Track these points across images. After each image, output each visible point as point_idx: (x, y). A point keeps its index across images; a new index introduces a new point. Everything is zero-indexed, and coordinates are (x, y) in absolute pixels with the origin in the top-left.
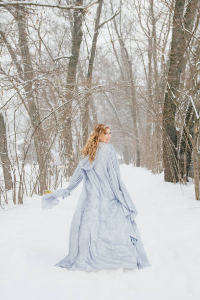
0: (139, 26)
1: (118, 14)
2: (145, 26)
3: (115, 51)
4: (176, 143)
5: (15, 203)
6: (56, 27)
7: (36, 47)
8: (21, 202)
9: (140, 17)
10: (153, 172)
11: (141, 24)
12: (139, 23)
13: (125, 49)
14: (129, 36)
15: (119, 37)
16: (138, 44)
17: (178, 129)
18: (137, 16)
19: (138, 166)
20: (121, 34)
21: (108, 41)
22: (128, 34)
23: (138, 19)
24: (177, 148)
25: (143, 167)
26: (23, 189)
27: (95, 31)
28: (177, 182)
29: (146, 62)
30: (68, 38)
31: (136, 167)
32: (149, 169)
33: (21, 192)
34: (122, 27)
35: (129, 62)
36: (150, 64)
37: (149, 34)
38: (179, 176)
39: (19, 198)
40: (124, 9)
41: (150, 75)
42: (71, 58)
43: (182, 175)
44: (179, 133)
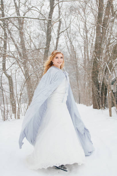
0: (79, 34)
1: (69, 27)
2: (82, 35)
3: (67, 46)
4: (99, 89)
5: (16, 119)
6: (39, 35)
7: (29, 44)
8: (19, 118)
9: (80, 30)
10: (87, 106)
11: (80, 33)
12: (79, 33)
13: (73, 45)
14: (74, 39)
15: (69, 39)
16: (79, 43)
17: (99, 82)
18: (78, 29)
19: (79, 103)
20: (71, 38)
21: (64, 41)
22: (74, 38)
23: (79, 31)
24: (99, 91)
25: (82, 104)
26: (20, 111)
27: (58, 36)
28: (100, 109)
29: (83, 52)
30: (44, 41)
31: (78, 104)
32: (85, 105)
33: (19, 113)
34: (71, 35)
35: (75, 52)
36: (85, 53)
37: (84, 38)
38: (101, 105)
39: (18, 115)
40: (72, 26)
41: (85, 58)
42: (45, 48)
43: (102, 105)
44: (100, 84)
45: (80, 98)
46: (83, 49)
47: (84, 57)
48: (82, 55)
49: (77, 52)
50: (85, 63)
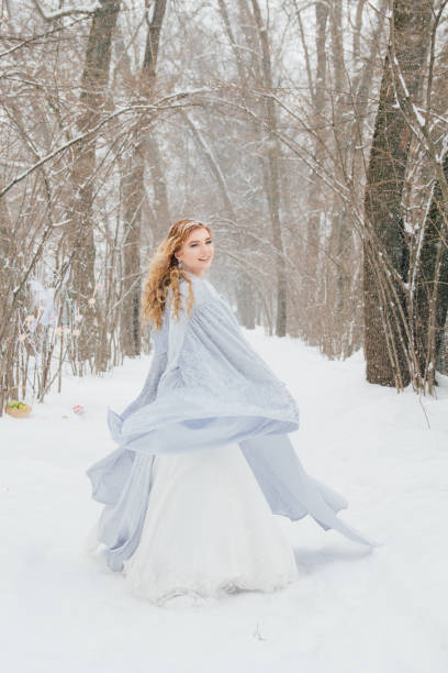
4: (404, 270)
10: (329, 352)
17: (409, 228)
19: (281, 332)
24: (407, 286)
25: (295, 336)
28: (406, 384)
29: (311, 34)
31: (275, 338)
32: (312, 344)
35: (263, 34)
36: (320, 42)
38: (413, 367)
41: (321, 73)
42: (96, 15)
43: (422, 367)
44: (412, 239)
45: (283, 305)
46: (314, 20)
47: (314, 65)
48: (307, 56)
49: (275, 37)
50: (318, 101)
